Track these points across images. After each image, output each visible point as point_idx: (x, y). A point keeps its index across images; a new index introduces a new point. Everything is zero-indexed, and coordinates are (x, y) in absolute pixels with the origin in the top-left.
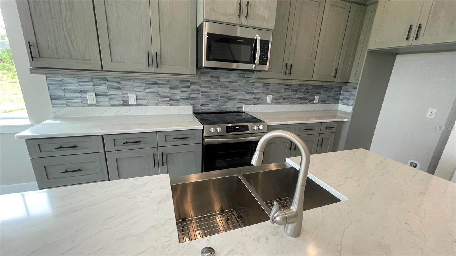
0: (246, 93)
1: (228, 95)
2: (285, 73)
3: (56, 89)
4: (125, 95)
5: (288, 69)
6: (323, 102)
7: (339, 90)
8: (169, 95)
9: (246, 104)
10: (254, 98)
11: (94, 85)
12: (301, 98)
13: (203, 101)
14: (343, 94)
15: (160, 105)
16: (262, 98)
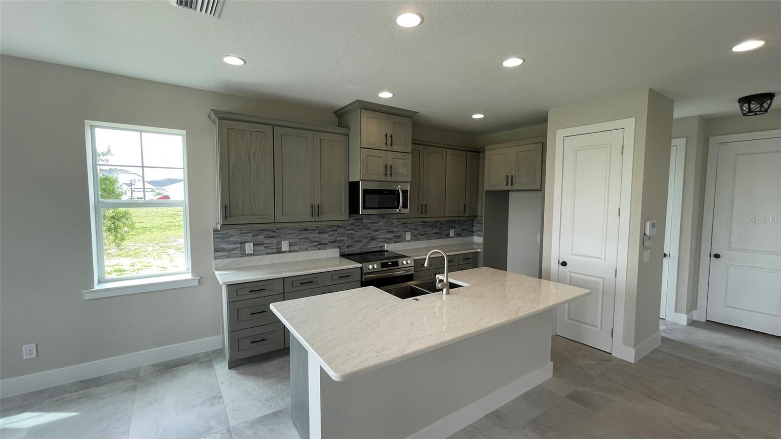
0: (387, 232)
1: (371, 235)
2: (422, 212)
3: (219, 242)
4: (279, 244)
5: (424, 209)
6: (458, 235)
7: (472, 222)
8: (318, 239)
9: (388, 243)
10: (395, 237)
11: (253, 236)
12: (438, 233)
13: (348, 243)
14: (476, 226)
15: (309, 250)
16: (402, 236)
